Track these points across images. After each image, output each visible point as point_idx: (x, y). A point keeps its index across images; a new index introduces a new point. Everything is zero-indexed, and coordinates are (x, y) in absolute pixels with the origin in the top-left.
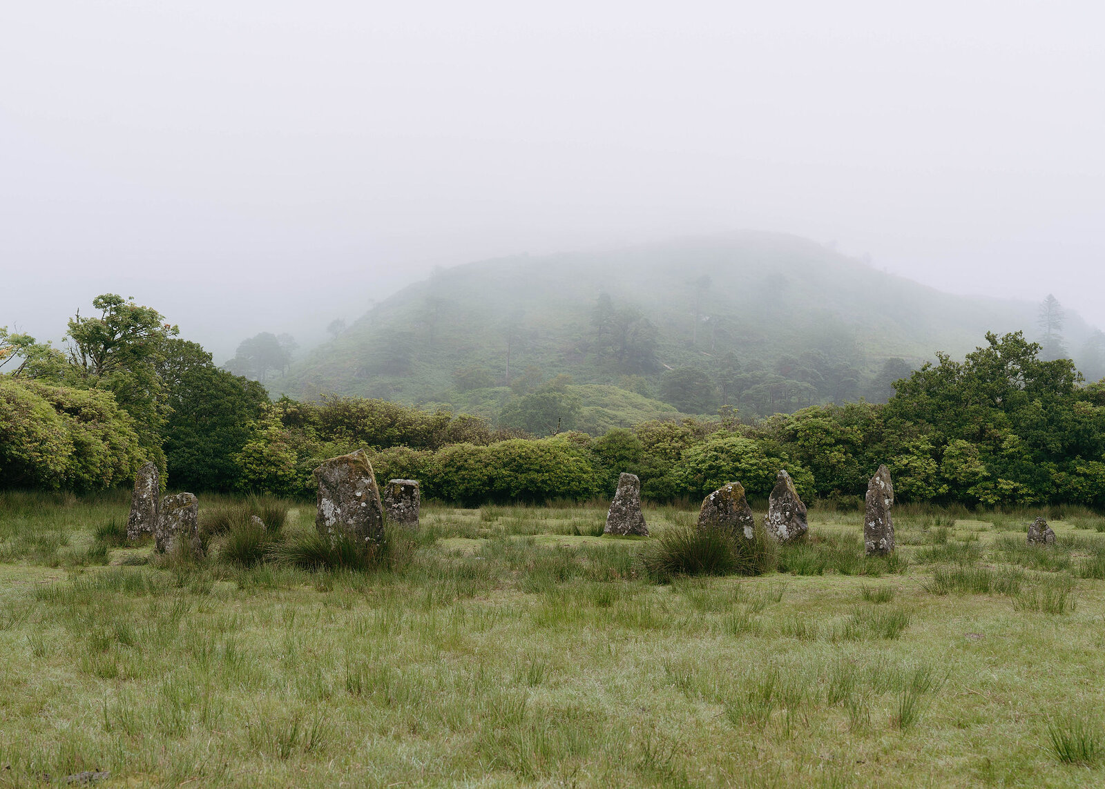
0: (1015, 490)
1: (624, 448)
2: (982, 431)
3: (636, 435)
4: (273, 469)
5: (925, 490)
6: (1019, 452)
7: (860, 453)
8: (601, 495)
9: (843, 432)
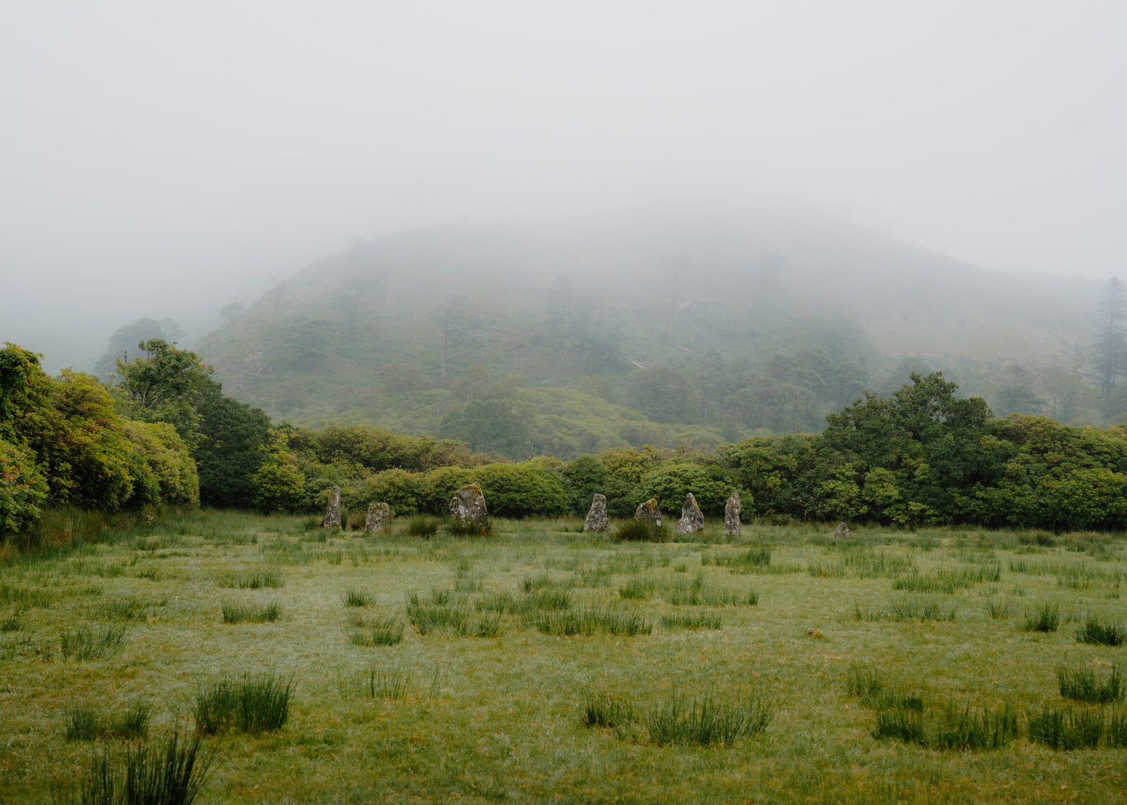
0: (923, 511)
1: (591, 471)
2: (899, 460)
3: (601, 461)
4: (286, 488)
5: (847, 510)
6: (928, 479)
7: (795, 478)
8: (571, 513)
9: (780, 460)
